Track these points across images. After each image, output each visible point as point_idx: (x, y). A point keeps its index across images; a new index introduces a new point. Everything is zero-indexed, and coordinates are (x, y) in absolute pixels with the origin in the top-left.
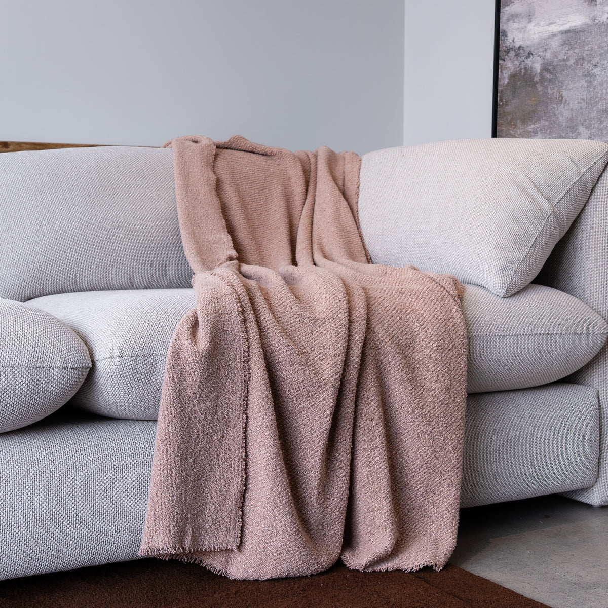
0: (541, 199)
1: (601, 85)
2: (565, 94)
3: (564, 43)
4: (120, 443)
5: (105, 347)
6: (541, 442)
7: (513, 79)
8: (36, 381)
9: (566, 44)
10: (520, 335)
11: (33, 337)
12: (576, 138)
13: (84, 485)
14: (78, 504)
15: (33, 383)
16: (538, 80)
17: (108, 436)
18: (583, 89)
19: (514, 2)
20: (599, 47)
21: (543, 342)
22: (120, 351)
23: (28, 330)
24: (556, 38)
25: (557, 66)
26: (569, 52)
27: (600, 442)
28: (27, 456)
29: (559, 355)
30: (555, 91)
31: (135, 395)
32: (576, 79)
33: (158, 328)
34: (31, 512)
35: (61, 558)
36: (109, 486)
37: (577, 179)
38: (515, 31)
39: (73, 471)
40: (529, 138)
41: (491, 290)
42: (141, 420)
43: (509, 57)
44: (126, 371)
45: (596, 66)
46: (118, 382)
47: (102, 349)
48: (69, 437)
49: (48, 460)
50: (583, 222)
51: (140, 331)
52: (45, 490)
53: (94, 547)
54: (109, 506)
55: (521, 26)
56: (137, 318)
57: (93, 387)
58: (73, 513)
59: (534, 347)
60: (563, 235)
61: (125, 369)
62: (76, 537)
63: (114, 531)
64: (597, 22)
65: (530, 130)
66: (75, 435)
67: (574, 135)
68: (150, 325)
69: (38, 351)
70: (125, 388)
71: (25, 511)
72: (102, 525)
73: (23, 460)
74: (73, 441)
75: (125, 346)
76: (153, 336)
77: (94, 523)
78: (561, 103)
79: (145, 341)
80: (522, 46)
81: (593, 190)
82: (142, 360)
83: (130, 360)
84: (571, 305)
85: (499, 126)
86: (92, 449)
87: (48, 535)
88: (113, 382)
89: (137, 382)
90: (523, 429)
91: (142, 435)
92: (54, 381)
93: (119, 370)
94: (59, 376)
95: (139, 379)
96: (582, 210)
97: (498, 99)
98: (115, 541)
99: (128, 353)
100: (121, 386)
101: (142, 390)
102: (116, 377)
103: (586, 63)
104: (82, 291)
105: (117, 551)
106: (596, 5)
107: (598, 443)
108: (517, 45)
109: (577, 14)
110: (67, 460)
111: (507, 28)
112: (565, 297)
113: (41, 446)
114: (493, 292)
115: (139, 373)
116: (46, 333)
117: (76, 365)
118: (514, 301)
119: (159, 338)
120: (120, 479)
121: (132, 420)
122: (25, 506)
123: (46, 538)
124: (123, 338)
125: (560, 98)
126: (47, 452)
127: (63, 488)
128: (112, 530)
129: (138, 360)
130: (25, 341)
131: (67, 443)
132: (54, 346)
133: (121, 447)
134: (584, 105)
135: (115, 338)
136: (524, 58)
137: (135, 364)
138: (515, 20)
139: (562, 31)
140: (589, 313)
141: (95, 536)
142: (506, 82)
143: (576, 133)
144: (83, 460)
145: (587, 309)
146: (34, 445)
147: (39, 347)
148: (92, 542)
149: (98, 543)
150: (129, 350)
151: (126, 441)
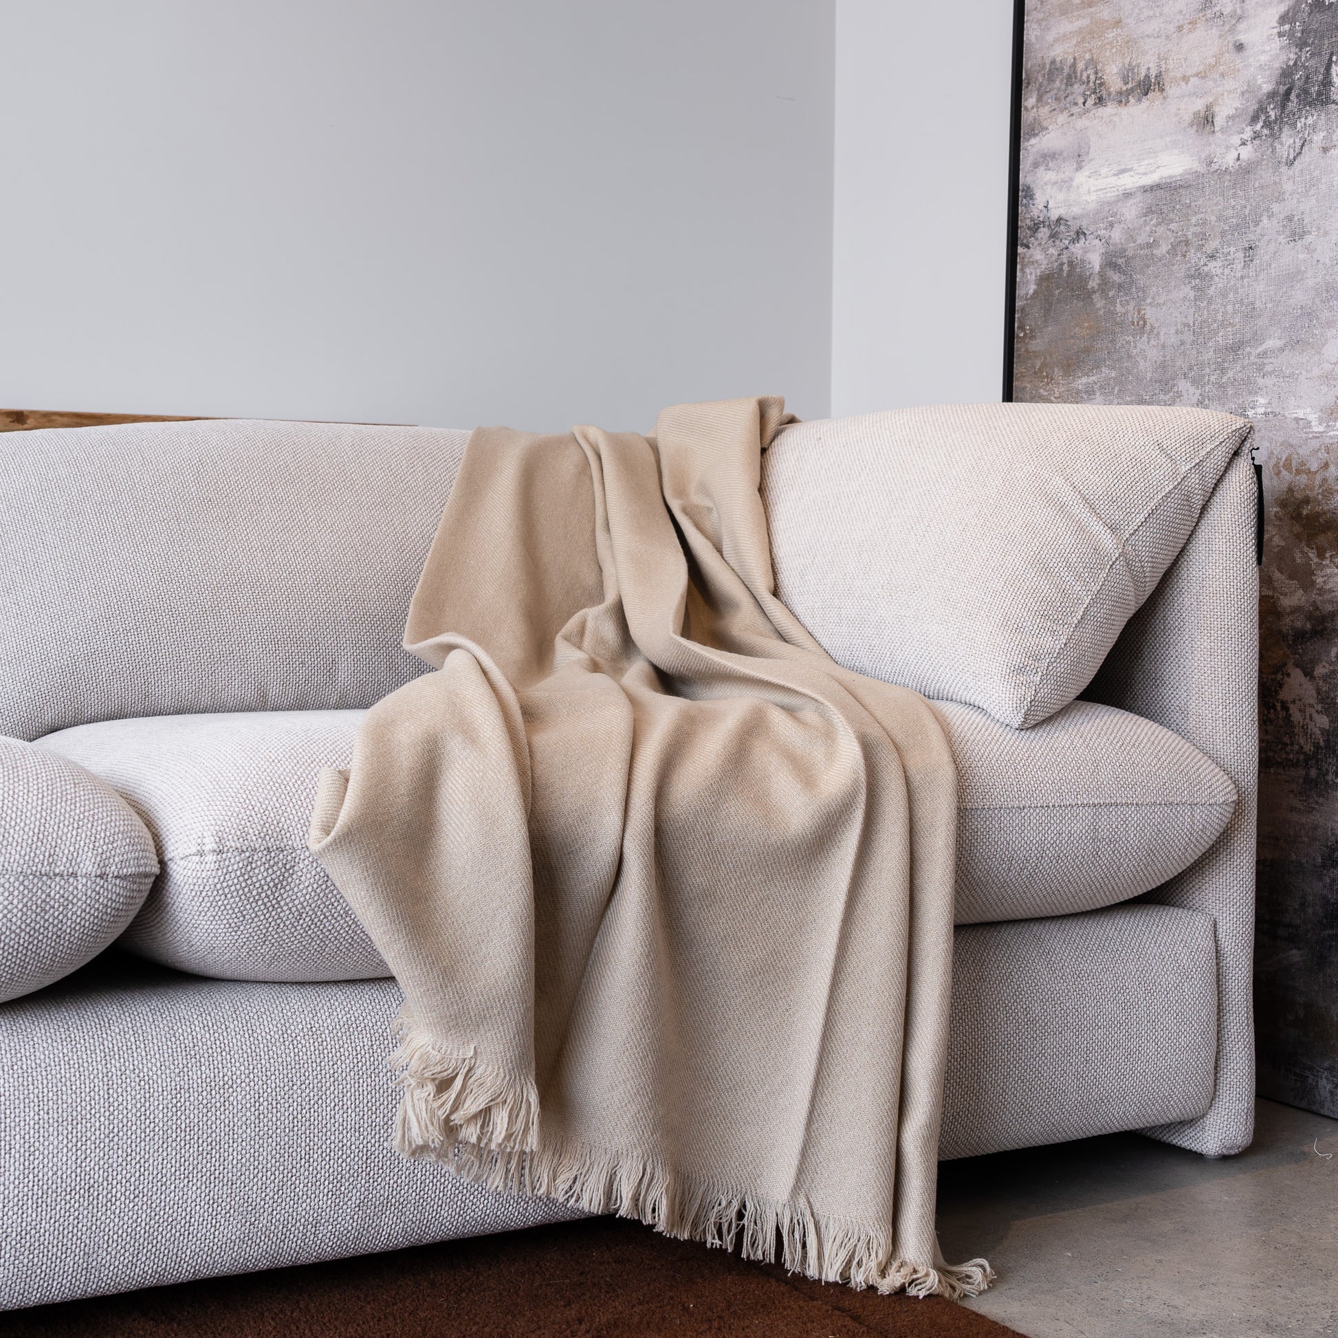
0: (1097, 527)
1: (1224, 295)
2: (1149, 313)
3: (1149, 211)
4: (220, 1031)
5: (188, 833)
6: (1097, 1025)
7: (1045, 284)
8: (39, 902)
9: (1152, 212)
10: (1054, 806)
11: (34, 812)
12: (1172, 403)
13: (143, 1118)
14: (129, 1158)
15: (34, 907)
16: (1096, 287)
17: (195, 1016)
18: (1187, 304)
19: (1047, 129)
20: (1219, 219)
21: (1100, 820)
22: (217, 839)
23: (25, 797)
24: (1133, 201)
25: (1134, 257)
26: (1157, 229)
27: (1219, 1026)
28: (24, 1059)
29: (1133, 848)
30: (1130, 308)
31: (251, 930)
32: (1173, 283)
33: (299, 792)
34: (31, 1176)
35: (93, 1270)
36: (196, 1120)
37: (1171, 487)
38: (1049, 187)
39: (120, 1090)
40: (1077, 403)
41: (993, 714)
42: (266, 982)
43: (1037, 239)
44: (230, 883)
45: (1212, 257)
46: (214, 904)
47: (180, 837)
48: (114, 1018)
49: (67, 1066)
50: (1184, 573)
51: (261, 800)
52: (60, 1128)
53: (163, 1248)
54: (195, 1162)
55: (1062, 176)
56: (254, 772)
57: (164, 915)
58: (119, 1177)
59: (1081, 831)
60: (1142, 601)
61: (227, 877)
62: (125, 1226)
63: (206, 1214)
64: (1215, 167)
65: (1080, 387)
66: (127, 1014)
67: (1168, 397)
68: (283, 786)
69: (45, 841)
70: (228, 917)
71: (17, 1173)
72: (181, 1202)
73: (15, 1067)
74: (121, 1027)
75: (227, 830)
76: (288, 810)
77: (163, 1197)
78: (1142, 334)
79: (270, 820)
80: (1064, 217)
81: (1204, 509)
82: (264, 860)
83: (237, 858)
84: (1159, 744)
85: (1017, 380)
86: (160, 1044)
87: (66, 1223)
88: (203, 904)
89: (254, 905)
90: (1059, 999)
91: (267, 1013)
92: (79, 904)
93: (216, 880)
94: (89, 893)
95: (257, 898)
96: (1183, 550)
97: (1016, 325)
98: (208, 1234)
99: (233, 844)
100: (220, 913)
101: (264, 922)
102: (210, 893)
103: (1193, 251)
104: (161, 714)
105: (213, 1255)
106: (1213, 132)
107: (1214, 1028)
108: (1054, 215)
109: (1176, 151)
110: (109, 1066)
111: (1034, 182)
112: (1146, 729)
113: (54, 1037)
114: (997, 717)
115: (257, 885)
116: (63, 804)
117: (125, 870)
118: (1042, 736)
119: (299, 814)
120: (218, 1105)
121: (247, 982)
122: (17, 1164)
123: (61, 1228)
124: (224, 813)
125: (1141, 323)
126: (65, 1051)
127: (97, 1124)
128: (202, 1211)
129: (255, 858)
130: (18, 820)
131: (108, 1031)
132: (80, 830)
133: (221, 1038)
134: (1188, 337)
135: (208, 813)
136: (1067, 242)
137: (249, 868)
138: (1050, 165)
139: (1143, 187)
140: (1195, 761)
141: (166, 1224)
142: (1031, 292)
143: (1171, 394)
144: (141, 1066)
145: (1191, 753)
146: (39, 1035)
147: (46, 833)
148: (160, 1237)
149: (172, 1239)
150: (236, 838)
151: (232, 1026)
